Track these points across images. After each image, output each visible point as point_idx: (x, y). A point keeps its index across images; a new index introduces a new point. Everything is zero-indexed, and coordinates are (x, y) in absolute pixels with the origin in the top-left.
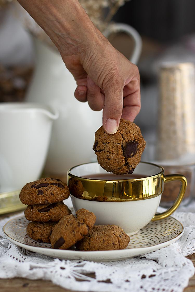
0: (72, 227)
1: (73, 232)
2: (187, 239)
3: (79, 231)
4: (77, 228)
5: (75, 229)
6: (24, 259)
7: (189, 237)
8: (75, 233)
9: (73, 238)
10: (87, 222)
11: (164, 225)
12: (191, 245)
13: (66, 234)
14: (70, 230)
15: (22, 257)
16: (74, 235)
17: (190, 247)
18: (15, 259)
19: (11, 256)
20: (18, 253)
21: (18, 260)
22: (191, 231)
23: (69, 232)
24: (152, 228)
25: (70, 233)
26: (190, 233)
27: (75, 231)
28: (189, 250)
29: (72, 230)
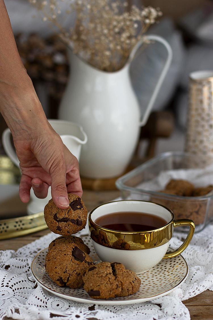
0: (111, 287)
1: (110, 292)
2: (191, 280)
3: (114, 293)
4: (114, 290)
5: (113, 290)
6: (48, 300)
7: (192, 278)
8: (111, 293)
9: (108, 296)
10: (124, 287)
11: (173, 263)
12: (192, 289)
13: (104, 292)
14: (108, 289)
15: (46, 298)
16: (110, 294)
17: (191, 291)
18: (40, 300)
19: (36, 297)
20: (43, 294)
21: (42, 301)
22: (196, 273)
23: (107, 290)
24: (162, 266)
25: (107, 292)
26: (194, 275)
27: (112, 292)
28: (190, 294)
29: (110, 290)
